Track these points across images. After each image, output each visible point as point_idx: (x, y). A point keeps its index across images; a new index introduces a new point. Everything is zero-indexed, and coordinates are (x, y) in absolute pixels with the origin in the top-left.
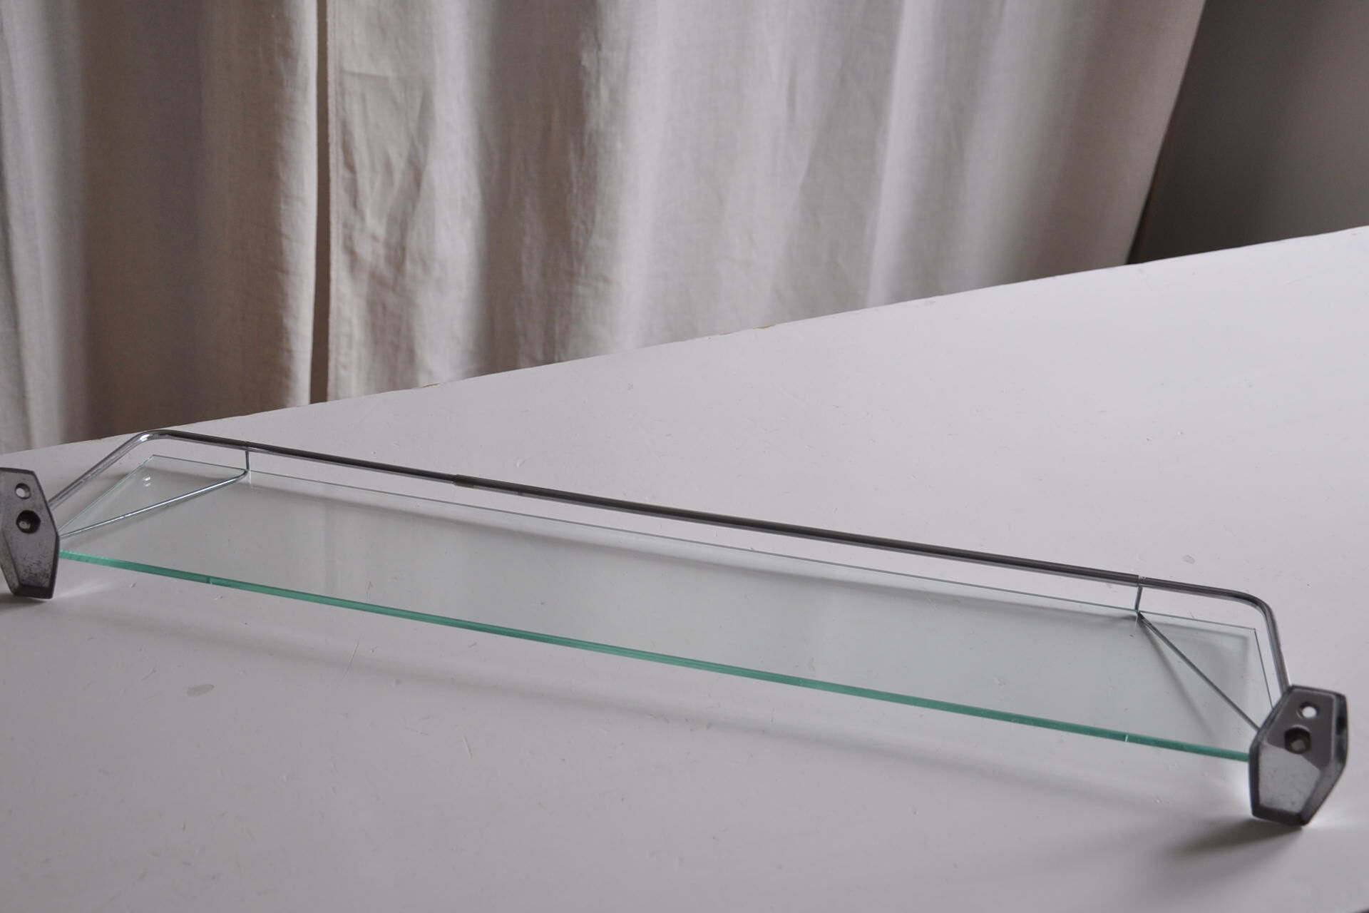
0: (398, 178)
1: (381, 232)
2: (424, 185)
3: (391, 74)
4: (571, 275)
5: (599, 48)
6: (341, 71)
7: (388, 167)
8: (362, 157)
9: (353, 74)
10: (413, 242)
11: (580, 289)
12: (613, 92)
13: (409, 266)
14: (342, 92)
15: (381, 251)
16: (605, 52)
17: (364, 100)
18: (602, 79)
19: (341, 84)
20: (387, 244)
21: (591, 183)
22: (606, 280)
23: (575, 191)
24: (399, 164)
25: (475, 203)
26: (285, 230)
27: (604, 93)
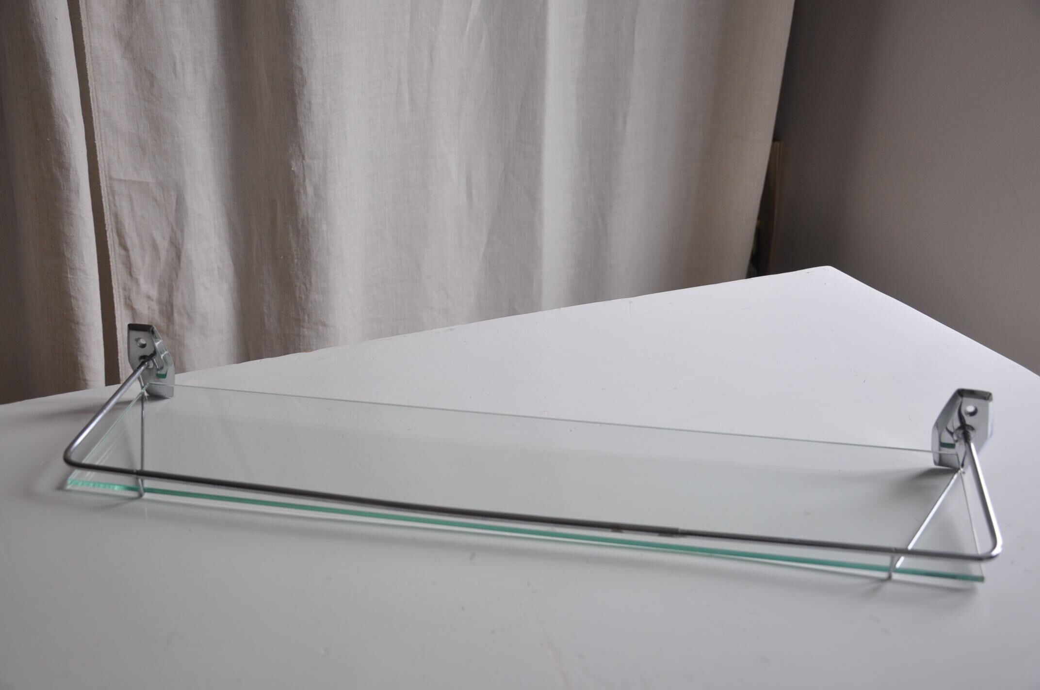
0: (163, 254)
1: (154, 293)
2: (184, 260)
3: (150, 180)
4: (298, 321)
5: (303, 157)
6: (111, 178)
7: (155, 247)
8: (132, 240)
9: (120, 180)
10: (178, 301)
11: (306, 332)
12: (316, 189)
13: (176, 317)
14: (113, 193)
15: (156, 307)
16: (307, 160)
17: (131, 200)
18: (307, 180)
19: (111, 188)
20: (160, 302)
21: (306, 255)
22: (324, 325)
23: (296, 261)
24: (163, 245)
25: (229, 270)
26: (73, 293)
27: (310, 191)
